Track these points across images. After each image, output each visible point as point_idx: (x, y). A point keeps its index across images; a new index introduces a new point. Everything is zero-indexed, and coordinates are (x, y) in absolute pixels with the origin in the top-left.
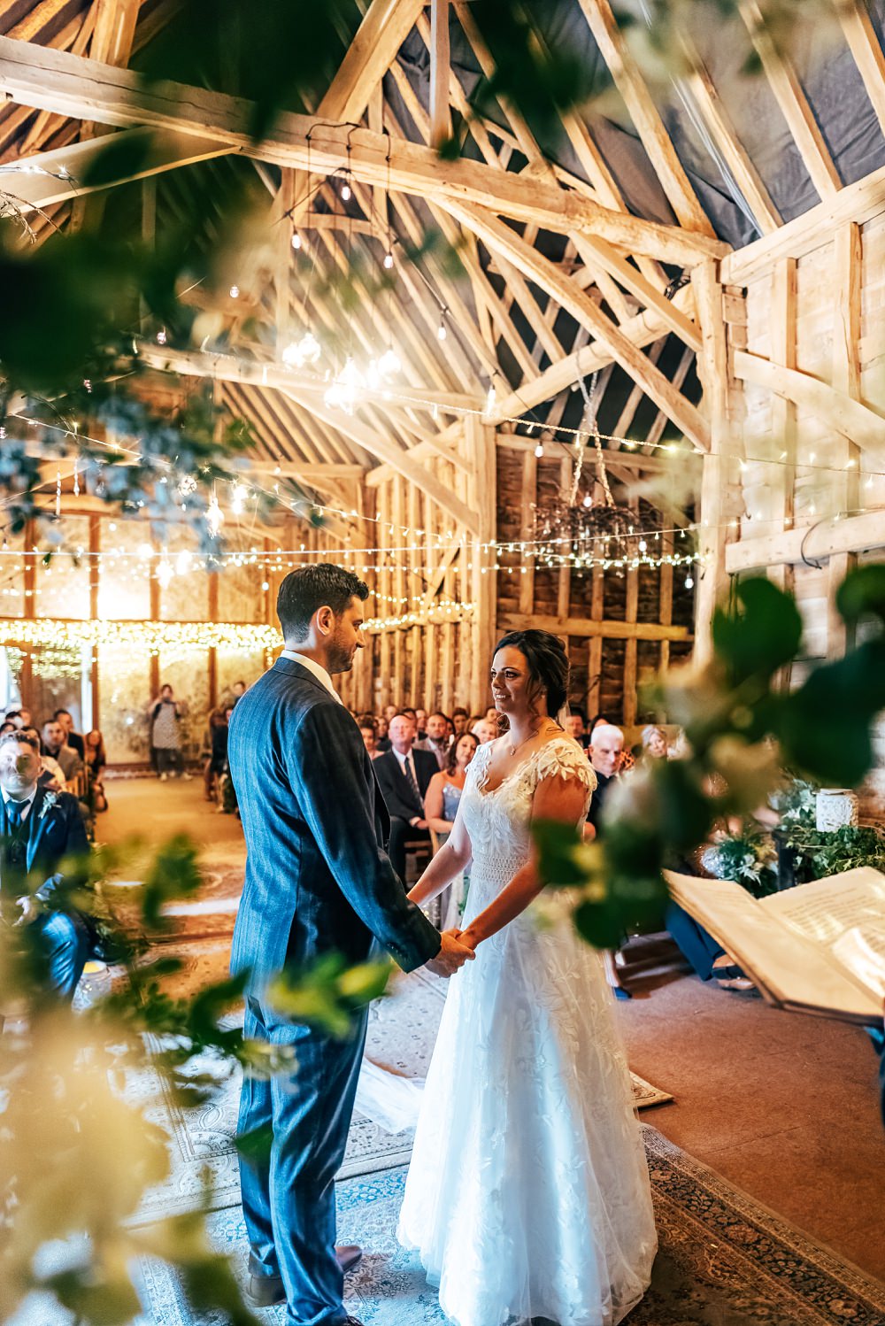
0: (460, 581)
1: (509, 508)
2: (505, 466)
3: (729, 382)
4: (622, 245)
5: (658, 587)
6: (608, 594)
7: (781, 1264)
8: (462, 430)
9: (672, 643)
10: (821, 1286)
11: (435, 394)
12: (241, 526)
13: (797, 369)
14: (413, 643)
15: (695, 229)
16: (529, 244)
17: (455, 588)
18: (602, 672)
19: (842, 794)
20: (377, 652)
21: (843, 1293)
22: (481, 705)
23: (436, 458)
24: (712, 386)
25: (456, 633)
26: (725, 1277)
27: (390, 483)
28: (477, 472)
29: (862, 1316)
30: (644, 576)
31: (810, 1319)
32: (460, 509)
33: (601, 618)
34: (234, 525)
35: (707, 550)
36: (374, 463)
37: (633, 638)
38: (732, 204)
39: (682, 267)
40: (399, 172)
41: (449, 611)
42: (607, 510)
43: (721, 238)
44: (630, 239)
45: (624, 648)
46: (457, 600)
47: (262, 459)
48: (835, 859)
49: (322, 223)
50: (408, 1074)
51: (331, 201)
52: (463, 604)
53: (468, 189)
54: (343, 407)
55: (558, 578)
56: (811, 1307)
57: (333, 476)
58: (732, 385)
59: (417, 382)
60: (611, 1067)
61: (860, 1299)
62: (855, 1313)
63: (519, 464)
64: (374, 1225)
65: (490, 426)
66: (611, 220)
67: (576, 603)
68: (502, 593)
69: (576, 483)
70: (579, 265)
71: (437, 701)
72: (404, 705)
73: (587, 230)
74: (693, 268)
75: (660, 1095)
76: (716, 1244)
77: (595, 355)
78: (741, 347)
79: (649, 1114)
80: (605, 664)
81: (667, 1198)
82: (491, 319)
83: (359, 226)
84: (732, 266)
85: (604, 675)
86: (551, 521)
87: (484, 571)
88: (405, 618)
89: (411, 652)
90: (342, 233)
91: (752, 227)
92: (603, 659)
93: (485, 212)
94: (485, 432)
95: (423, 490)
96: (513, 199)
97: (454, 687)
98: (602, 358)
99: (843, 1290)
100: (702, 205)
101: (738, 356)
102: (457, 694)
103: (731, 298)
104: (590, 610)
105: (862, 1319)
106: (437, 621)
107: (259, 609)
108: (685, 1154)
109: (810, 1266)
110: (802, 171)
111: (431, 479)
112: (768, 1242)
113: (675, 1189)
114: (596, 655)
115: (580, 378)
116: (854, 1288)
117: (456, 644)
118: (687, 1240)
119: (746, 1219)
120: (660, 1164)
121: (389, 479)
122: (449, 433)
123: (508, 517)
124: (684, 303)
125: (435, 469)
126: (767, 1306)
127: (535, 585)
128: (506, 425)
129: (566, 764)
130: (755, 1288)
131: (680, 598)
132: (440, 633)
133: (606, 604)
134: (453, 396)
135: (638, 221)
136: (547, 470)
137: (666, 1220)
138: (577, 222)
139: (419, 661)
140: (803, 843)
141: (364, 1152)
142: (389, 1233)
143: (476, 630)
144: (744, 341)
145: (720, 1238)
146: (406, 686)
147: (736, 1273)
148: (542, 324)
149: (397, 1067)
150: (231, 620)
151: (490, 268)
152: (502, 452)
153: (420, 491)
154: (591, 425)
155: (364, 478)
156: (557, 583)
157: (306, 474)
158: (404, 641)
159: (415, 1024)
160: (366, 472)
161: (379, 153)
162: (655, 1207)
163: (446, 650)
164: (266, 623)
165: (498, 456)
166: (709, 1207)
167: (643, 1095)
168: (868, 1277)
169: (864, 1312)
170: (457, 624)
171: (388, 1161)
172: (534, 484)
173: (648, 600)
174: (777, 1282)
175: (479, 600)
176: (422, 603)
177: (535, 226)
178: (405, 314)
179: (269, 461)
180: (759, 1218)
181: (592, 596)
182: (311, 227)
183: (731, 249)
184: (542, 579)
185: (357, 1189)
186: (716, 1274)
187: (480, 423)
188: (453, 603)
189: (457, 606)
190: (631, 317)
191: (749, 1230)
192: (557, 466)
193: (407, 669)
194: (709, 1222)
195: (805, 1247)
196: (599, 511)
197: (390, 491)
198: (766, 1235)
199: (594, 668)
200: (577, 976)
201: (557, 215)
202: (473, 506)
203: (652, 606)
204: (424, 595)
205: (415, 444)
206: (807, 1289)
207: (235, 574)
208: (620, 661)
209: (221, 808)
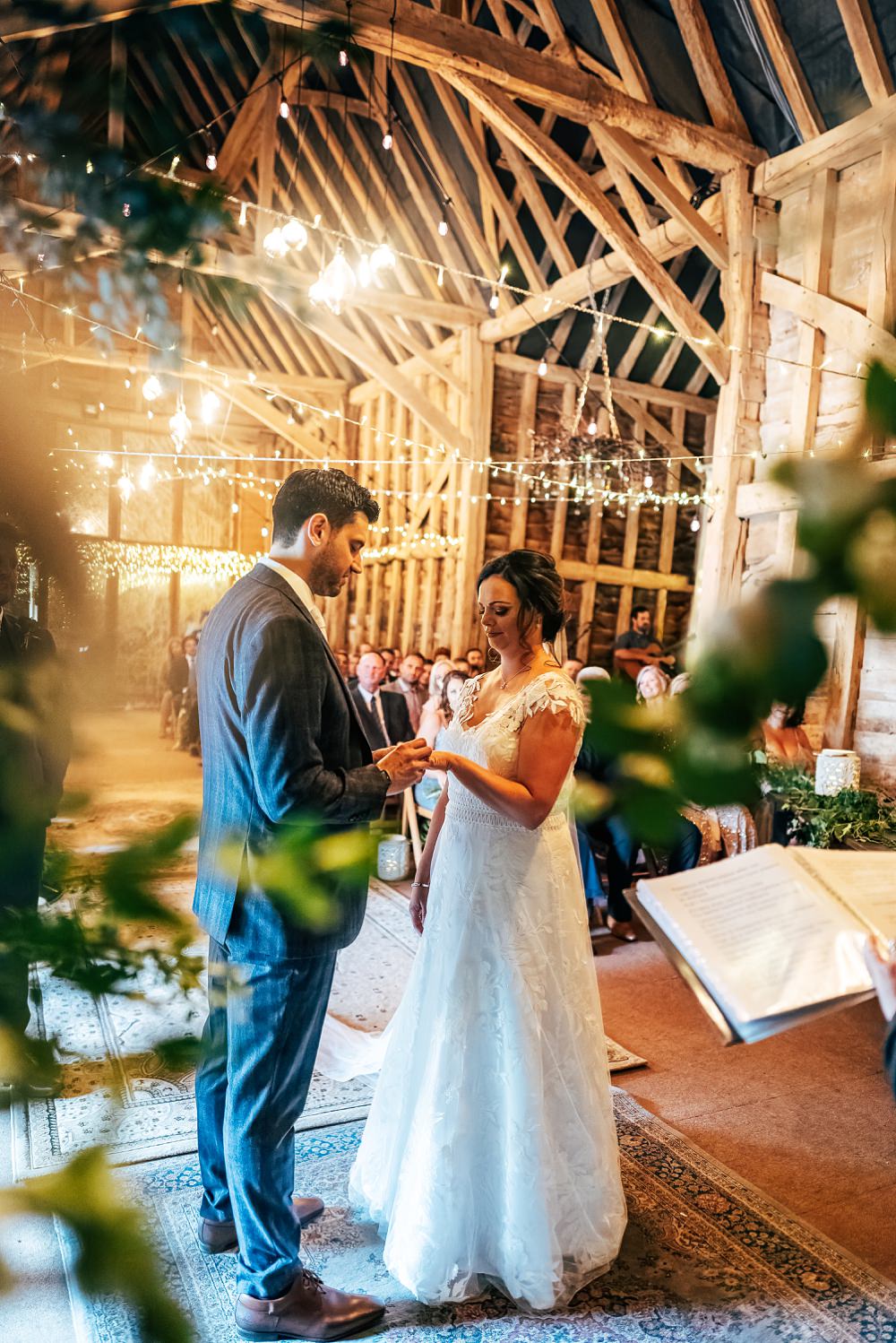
0: (446, 513)
1: (504, 435)
2: (503, 389)
3: (753, 307)
4: (648, 141)
5: (659, 532)
6: (605, 536)
7: (753, 1235)
8: (458, 346)
9: (670, 593)
10: (794, 1258)
11: (430, 303)
12: (211, 440)
13: (829, 295)
14: (392, 578)
15: (729, 129)
16: (546, 133)
17: (441, 521)
18: (594, 619)
19: (845, 755)
20: (352, 587)
21: (815, 1267)
22: (462, 648)
23: (427, 376)
24: (735, 309)
25: (440, 569)
26: (693, 1246)
27: (376, 401)
28: (472, 393)
29: (834, 1290)
30: (645, 519)
31: (781, 1291)
32: (451, 434)
33: (596, 562)
34: (203, 439)
35: (717, 490)
36: (360, 378)
37: (629, 585)
38: (771, 105)
39: (712, 172)
40: (405, 38)
41: (433, 545)
42: (611, 442)
43: (757, 142)
44: (657, 136)
45: (618, 596)
46: (443, 533)
47: (235, 366)
48: (833, 823)
49: (314, 100)
50: (367, 1027)
51: (325, 75)
52: (449, 537)
53: (481, 64)
54: (329, 304)
55: (553, 516)
56: (781, 1278)
57: (313, 390)
58: (756, 309)
59: (409, 289)
60: (581, 1029)
61: (833, 1272)
62: (828, 1287)
63: (518, 387)
64: (325, 1181)
65: (489, 343)
66: (637, 112)
67: (571, 544)
68: (492, 529)
69: (580, 410)
70: (599, 167)
71: (415, 642)
72: (380, 645)
73: (609, 122)
74: (724, 174)
75: (634, 1060)
76: (686, 1212)
77: (609, 269)
78: (769, 267)
79: (620, 1078)
80: (598, 612)
81: (636, 1164)
82: (497, 222)
83: (355, 106)
84: (767, 175)
85: (596, 623)
86: (550, 451)
87: (475, 500)
88: (385, 549)
89: (389, 588)
90: (336, 113)
91: (793, 131)
92: (596, 606)
93: (499, 92)
94: (483, 350)
95: (412, 409)
96: (531, 79)
97: (434, 628)
98: (617, 273)
99: (816, 1263)
100: (738, 104)
101: (766, 278)
102: (437, 636)
103: (763, 211)
104: (585, 553)
105: (835, 1293)
106: (420, 555)
107: (227, 533)
108: (657, 1120)
109: (783, 1238)
110: (853, 72)
111: (421, 396)
112: (741, 1213)
113: (645, 1155)
114: (588, 601)
115: (591, 294)
116: (827, 1262)
117: (439, 581)
118: (656, 1207)
119: (718, 1189)
120: (631, 1129)
121: (374, 397)
122: (444, 349)
123: (503, 445)
124: (712, 214)
125: (426, 389)
126: (736, 1276)
127: (528, 522)
128: (507, 344)
129: (556, 697)
130: (724, 1258)
131: (682, 546)
132: (422, 568)
133: (603, 546)
134: (450, 307)
135: (667, 116)
136: (547, 396)
137: (634, 1187)
138: (599, 112)
139: (399, 599)
140: (800, 805)
141: (317, 1105)
142: (340, 1189)
143: (461, 567)
144: (773, 260)
145: (690, 1207)
146: (382, 624)
147: (705, 1242)
148: (552, 231)
149: (356, 1021)
150: (196, 544)
151: (500, 164)
152: (501, 373)
153: (408, 411)
154: (600, 347)
155: (347, 394)
156: (551, 521)
157: (284, 386)
158: (383, 576)
159: (377, 977)
160: (350, 387)
161: (382, 14)
162: (623, 1173)
163: (428, 587)
164: (235, 548)
165: (496, 377)
166: (680, 1174)
167: (615, 1058)
168: (842, 1250)
169: (837, 1286)
170: (440, 560)
171: (343, 1116)
172: (534, 410)
173: (647, 546)
174: (748, 1253)
175: (466, 535)
176: (404, 534)
177: (554, 114)
178: (401, 211)
179: (243, 368)
180: (732, 1188)
181: (587, 538)
182: (302, 104)
183: (767, 156)
184: (536, 516)
185: (309, 1142)
186: (684, 1243)
187: (478, 338)
188: (439, 537)
189: (442, 540)
190: (651, 227)
191: (721, 1200)
192: (559, 392)
193: (384, 605)
194: (679, 1189)
195: (779, 1219)
196: (603, 443)
197: (375, 410)
198: (738, 1206)
199: (586, 615)
200: (549, 930)
201: (578, 102)
202: (465, 430)
203: (651, 552)
204: (407, 525)
205: (405, 359)
206: (779, 1261)
207: (203, 494)
208: (614, 609)
209: (178, 744)
